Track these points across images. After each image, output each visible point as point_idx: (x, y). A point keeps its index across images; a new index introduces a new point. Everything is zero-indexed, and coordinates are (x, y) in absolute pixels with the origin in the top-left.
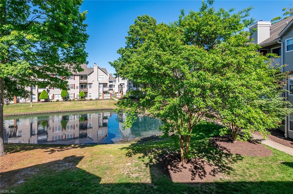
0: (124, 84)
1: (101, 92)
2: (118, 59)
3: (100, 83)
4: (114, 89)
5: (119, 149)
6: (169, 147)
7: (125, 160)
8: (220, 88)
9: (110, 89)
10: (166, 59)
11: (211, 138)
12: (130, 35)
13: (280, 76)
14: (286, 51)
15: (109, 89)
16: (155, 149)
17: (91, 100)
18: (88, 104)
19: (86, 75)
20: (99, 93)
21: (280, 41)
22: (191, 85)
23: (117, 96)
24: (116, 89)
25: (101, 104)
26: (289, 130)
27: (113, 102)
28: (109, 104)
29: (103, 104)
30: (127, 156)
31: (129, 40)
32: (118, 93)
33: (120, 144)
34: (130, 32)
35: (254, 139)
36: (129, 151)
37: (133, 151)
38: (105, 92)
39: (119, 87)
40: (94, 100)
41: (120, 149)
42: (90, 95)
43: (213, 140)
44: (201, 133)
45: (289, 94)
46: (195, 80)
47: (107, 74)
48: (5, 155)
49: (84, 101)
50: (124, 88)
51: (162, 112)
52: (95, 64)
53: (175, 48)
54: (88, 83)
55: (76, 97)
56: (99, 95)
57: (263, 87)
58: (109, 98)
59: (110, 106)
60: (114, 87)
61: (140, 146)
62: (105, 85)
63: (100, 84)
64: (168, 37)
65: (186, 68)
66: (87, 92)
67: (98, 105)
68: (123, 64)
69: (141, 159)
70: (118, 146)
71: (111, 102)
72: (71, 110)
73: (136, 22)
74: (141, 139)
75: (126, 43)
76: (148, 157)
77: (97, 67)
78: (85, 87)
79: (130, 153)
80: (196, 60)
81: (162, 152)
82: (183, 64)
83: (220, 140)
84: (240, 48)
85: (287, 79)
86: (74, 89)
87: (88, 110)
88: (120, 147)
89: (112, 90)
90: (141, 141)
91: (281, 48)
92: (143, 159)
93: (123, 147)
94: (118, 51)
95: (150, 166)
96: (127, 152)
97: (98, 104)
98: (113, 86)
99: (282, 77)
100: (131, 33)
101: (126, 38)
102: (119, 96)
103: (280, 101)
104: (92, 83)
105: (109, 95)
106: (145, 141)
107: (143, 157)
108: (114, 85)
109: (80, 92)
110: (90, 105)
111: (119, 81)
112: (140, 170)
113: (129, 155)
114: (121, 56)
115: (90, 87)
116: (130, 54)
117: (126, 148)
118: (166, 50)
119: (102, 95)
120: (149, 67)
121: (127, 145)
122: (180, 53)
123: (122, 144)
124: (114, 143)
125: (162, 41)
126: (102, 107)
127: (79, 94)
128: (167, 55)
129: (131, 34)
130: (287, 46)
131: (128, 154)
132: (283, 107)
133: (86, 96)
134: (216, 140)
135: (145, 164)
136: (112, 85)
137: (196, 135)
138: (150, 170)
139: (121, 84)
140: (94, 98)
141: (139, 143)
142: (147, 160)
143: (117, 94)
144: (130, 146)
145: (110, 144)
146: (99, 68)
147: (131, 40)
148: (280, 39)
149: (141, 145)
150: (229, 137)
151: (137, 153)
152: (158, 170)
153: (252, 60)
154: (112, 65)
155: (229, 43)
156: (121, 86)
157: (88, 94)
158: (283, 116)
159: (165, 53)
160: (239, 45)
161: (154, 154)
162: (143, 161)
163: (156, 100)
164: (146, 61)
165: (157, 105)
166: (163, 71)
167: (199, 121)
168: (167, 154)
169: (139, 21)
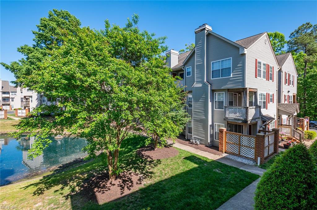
0: (31, 97)
2: (20, 61)
4: (11, 103)
5: (21, 188)
6: (96, 168)
7: (31, 202)
8: (144, 102)
10: (91, 70)
11: (137, 149)
12: (41, 31)
13: (183, 94)
14: (187, 76)
15: (3, 103)
16: (79, 174)
21: (183, 68)
22: (120, 100)
23: (18, 114)
24: (16, 103)
26: (188, 134)
27: (11, 122)
30: (35, 194)
31: (39, 37)
32: (19, 109)
33: (24, 181)
34: (41, 26)
35: (168, 144)
36: (39, 187)
37: (46, 185)
39: (22, 101)
41: (23, 189)
43: (139, 151)
44: (129, 146)
45: (188, 108)
46: (123, 95)
50: (32, 102)
51: (87, 131)
53: (103, 59)
57: (173, 102)
58: (3, 117)
59: (3, 129)
60: (13, 101)
61: (58, 176)
64: (94, 45)
65: (114, 81)
68: (29, 69)
69: (58, 193)
70: (20, 184)
71: (6, 123)
74: (60, 167)
75: (34, 40)
76: (68, 187)
79: (40, 190)
80: (123, 75)
81: (87, 176)
82: (110, 78)
83: (145, 150)
84: (159, 69)
85: (187, 97)
88: (24, 186)
89: (9, 105)
90: (59, 169)
91: (184, 73)
92: (61, 192)
93: (29, 184)
94: (19, 49)
95: (72, 197)
96: (35, 189)
98: (11, 100)
99: (184, 94)
100: (42, 28)
101: (34, 33)
102: (23, 113)
103: (183, 113)
105: (3, 112)
106: (65, 168)
107: (62, 188)
108: (13, 98)
111: (22, 92)
112: (56, 206)
113: (40, 192)
114: (25, 58)
116: (40, 56)
117: (34, 184)
118: (91, 59)
120: (70, 78)
121: (37, 180)
122: (108, 65)
123: (28, 181)
124: (12, 183)
125: (86, 49)
128: (93, 66)
129: (43, 30)
130: (187, 72)
131: (37, 191)
132: (185, 117)
134: (142, 150)
135: (65, 196)
136: (9, 98)
137: (125, 149)
138: (71, 201)
139: (26, 97)
141: (57, 173)
142: (67, 190)
143: (19, 111)
144: (41, 180)
145: (4, 185)
147: (42, 38)
148: (183, 67)
149: (59, 175)
150: (152, 146)
151: (52, 186)
152: (81, 198)
153: (166, 80)
154: (7, 68)
155: (151, 64)
156: (27, 99)
158: (185, 124)
159: (91, 63)
160: (158, 67)
161: (77, 181)
162: (62, 194)
163: (79, 116)
164: (65, 69)
165: (80, 122)
166: (88, 83)
167: (127, 135)
168: (94, 176)
169: (55, 15)
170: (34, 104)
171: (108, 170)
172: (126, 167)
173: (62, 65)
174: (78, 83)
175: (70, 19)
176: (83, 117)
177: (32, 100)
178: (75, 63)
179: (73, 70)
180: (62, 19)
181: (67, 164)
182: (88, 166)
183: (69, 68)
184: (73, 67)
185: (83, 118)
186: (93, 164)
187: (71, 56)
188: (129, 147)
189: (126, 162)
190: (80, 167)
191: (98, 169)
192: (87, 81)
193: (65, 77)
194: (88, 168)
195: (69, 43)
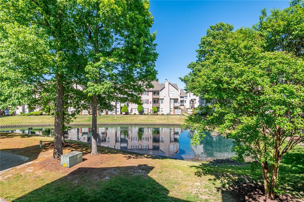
0: (195, 99)
1: (172, 107)
2: (189, 74)
3: (171, 98)
4: (185, 104)
5: (188, 166)
7: (194, 179)
9: (182, 104)
10: (238, 71)
12: (201, 48)
16: (230, 174)
17: (163, 114)
18: (160, 119)
19: (158, 91)
20: (170, 109)
23: (188, 112)
24: (187, 105)
25: (172, 119)
27: (184, 117)
28: (180, 120)
29: (174, 119)
30: (196, 175)
31: (200, 53)
32: (189, 109)
33: (190, 161)
34: (202, 44)
36: (199, 170)
37: (203, 171)
38: (176, 108)
39: (190, 103)
40: (166, 115)
41: (189, 167)
42: (162, 110)
47: (177, 90)
48: (98, 155)
49: (156, 115)
50: (196, 103)
51: (234, 132)
52: (166, 80)
53: (252, 57)
54: (160, 98)
55: (149, 112)
56: (170, 111)
58: (180, 113)
60: (185, 103)
61: (212, 168)
62: (176, 100)
63: (171, 99)
65: (265, 80)
66: (159, 107)
67: (169, 120)
68: (193, 79)
69: (212, 182)
70: (188, 163)
71: (182, 118)
72: (146, 123)
73: (208, 32)
74: (214, 160)
75: (197, 57)
76: (220, 181)
77: (168, 83)
78: (158, 102)
79: (199, 173)
81: (238, 178)
82: (261, 76)
86: (148, 104)
87: (160, 124)
88: (189, 165)
89: (183, 105)
90: (214, 163)
92: (214, 182)
93: (193, 165)
94: (188, 66)
95: (223, 192)
96: (196, 170)
97: (169, 119)
98: (184, 102)
100: (202, 45)
101: (197, 51)
102: (190, 112)
104: (164, 99)
105: (180, 110)
106: (219, 162)
107: (215, 180)
108: (185, 101)
109: (153, 107)
110: (161, 119)
111: (190, 97)
112: (210, 193)
113: (198, 174)
114: (191, 71)
115: (162, 102)
116: (200, 67)
117: (196, 166)
118: (239, 61)
119: (173, 110)
120: (219, 81)
121: (197, 164)
122: (259, 63)
123: (192, 162)
124: (184, 160)
126: (172, 122)
127: (152, 108)
128: (240, 67)
129: (203, 47)
131: (197, 173)
133: (158, 110)
135: (216, 188)
138: (222, 195)
139: (193, 100)
140: (165, 113)
141: (211, 164)
142: (218, 183)
143: (189, 110)
144: (200, 165)
145: (180, 160)
146: (170, 84)
147: (202, 53)
149: (213, 166)
151: (207, 174)
152: (232, 198)
154: (182, 80)
156: (193, 101)
157: (160, 108)
159: (238, 64)
161: (228, 179)
162: (214, 184)
163: (226, 117)
164: (214, 75)
165: (227, 123)
166: (234, 85)
167: (291, 149)
168: (245, 183)
169: (212, 30)
170: (197, 105)
171: (263, 183)
172: (293, 191)
173: (212, 72)
174: (225, 86)
175: (223, 28)
176: (229, 118)
177: (196, 102)
178: (222, 68)
179: (220, 75)
180: (217, 32)
181: (220, 160)
182: (240, 169)
183: (217, 73)
184: (220, 72)
185: (229, 120)
186: (245, 169)
187: (219, 62)
188: (299, 166)
189: (292, 183)
190: (232, 167)
191: (251, 177)
192: (233, 83)
193: (215, 81)
194: (239, 171)
195: (218, 51)
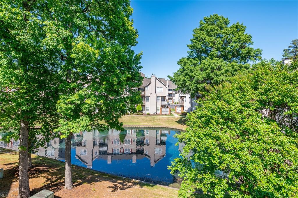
0: (185, 97)
1: (159, 105)
3: (158, 95)
17: (148, 114)
18: (145, 120)
19: (144, 87)
20: (157, 107)
23: (177, 111)
25: (158, 120)
27: (172, 118)
28: (168, 121)
29: (161, 120)
32: (178, 107)
38: (163, 107)
40: (152, 115)
42: (147, 108)
47: (166, 86)
49: (141, 115)
50: (185, 101)
52: (153, 74)
54: (145, 95)
56: (157, 110)
58: (168, 113)
59: (168, 123)
62: (163, 98)
63: (157, 97)
66: (144, 106)
67: (155, 122)
73: (201, 25)
77: (155, 78)
78: (143, 99)
97: (155, 120)
102: (179, 110)
104: (149, 96)
105: (168, 109)
110: (147, 121)
115: (148, 100)
119: (160, 109)
133: (143, 109)
140: (151, 113)
146: (157, 79)
156: (182, 99)
